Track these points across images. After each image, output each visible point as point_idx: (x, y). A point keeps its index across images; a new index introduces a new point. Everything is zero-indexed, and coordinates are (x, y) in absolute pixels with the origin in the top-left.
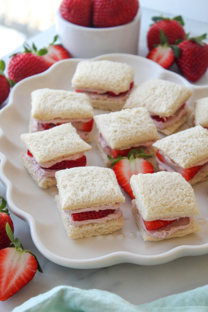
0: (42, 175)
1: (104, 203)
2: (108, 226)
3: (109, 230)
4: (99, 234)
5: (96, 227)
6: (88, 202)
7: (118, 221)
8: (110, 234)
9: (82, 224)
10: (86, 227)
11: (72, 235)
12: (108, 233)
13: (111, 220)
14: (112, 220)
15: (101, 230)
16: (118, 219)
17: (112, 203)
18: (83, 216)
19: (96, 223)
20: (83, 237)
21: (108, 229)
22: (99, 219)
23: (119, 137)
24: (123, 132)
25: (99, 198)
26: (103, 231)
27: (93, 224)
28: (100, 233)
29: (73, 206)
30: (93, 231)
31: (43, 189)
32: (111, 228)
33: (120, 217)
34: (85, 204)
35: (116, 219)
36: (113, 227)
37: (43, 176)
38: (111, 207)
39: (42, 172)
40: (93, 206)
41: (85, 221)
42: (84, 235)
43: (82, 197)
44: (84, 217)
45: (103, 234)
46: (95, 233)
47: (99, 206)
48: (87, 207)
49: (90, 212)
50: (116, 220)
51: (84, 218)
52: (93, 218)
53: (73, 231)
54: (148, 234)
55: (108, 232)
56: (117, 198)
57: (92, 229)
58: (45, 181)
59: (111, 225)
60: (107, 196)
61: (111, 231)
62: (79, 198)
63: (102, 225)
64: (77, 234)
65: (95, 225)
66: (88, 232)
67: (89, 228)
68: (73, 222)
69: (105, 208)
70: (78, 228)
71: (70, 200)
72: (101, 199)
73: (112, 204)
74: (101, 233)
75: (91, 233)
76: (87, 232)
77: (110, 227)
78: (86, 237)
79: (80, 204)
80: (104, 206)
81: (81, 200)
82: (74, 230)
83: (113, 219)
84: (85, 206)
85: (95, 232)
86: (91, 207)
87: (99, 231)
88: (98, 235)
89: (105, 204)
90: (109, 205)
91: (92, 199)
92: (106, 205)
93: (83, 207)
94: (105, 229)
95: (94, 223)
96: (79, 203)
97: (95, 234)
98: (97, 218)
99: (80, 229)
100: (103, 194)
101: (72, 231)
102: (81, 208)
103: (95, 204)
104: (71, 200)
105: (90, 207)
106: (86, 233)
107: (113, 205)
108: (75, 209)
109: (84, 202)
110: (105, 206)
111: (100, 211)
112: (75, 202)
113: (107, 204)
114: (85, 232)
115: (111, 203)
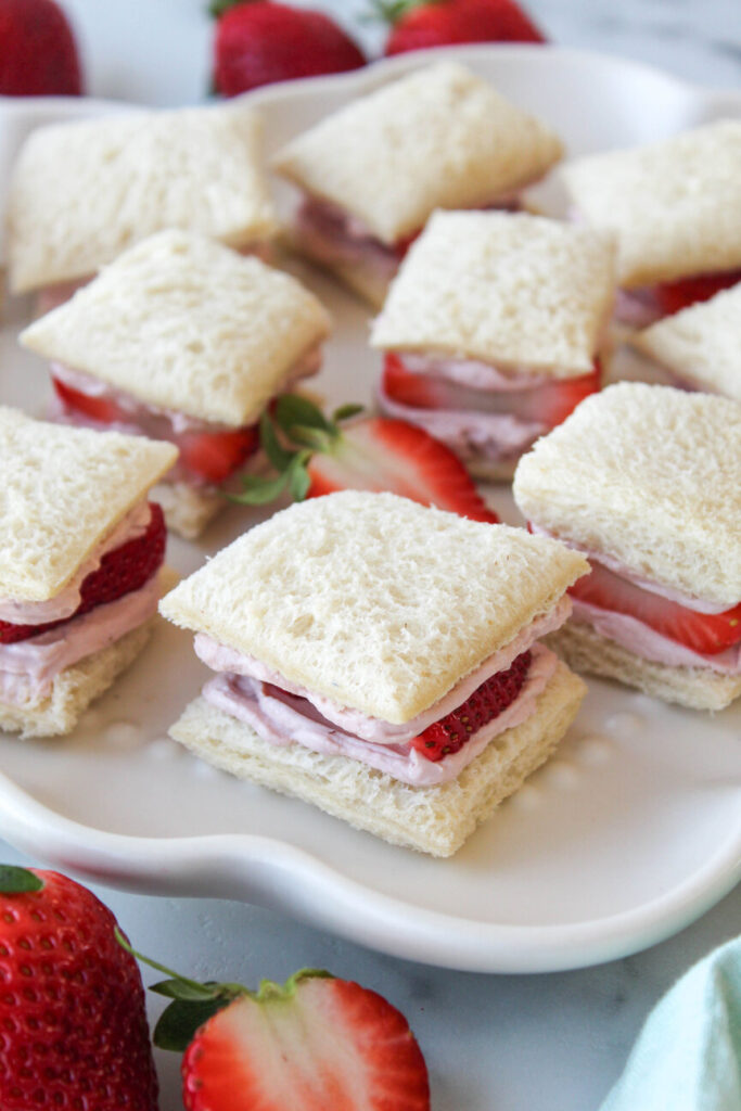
0: (33, 672)
1: (528, 610)
2: (547, 724)
3: (547, 744)
4: (521, 782)
5: (514, 748)
6: (475, 635)
7: (564, 680)
8: (551, 759)
10: (483, 770)
12: (545, 760)
14: (548, 691)
16: (560, 678)
17: (554, 599)
18: (466, 719)
19: (510, 730)
20: (475, 827)
21: (545, 738)
23: (231, 364)
24: (227, 336)
25: (501, 598)
27: (497, 744)
28: (523, 773)
29: (433, 681)
30: (506, 776)
34: (472, 652)
35: (553, 678)
38: (554, 617)
39: (25, 660)
40: (500, 646)
41: (473, 738)
42: (478, 813)
43: (443, 627)
44: (468, 724)
46: (508, 785)
47: (519, 635)
48: (482, 663)
50: (554, 681)
51: (469, 728)
52: (492, 715)
53: (448, 814)
54: (716, 672)
55: (543, 757)
56: (558, 564)
59: (554, 715)
60: (523, 574)
61: (552, 744)
62: (431, 635)
63: (528, 728)
64: (463, 819)
65: (510, 739)
67: (498, 765)
68: (438, 767)
69: (534, 633)
70: (459, 791)
72: (510, 600)
73: (555, 604)
74: (525, 775)
76: (486, 792)
77: (551, 724)
79: (452, 661)
80: (531, 625)
81: (444, 639)
82: (449, 809)
83: (548, 686)
84: (475, 660)
85: (510, 779)
86: (494, 654)
87: (519, 764)
88: (517, 787)
89: (535, 613)
91: (483, 616)
92: (537, 618)
93: (469, 672)
94: (537, 743)
95: (500, 735)
96: (448, 658)
97: (510, 790)
98: (504, 706)
99: (464, 790)
100: (505, 574)
101: (439, 817)
103: (502, 635)
104: (407, 659)
105: (489, 658)
106: (485, 801)
109: (461, 643)
110: (535, 626)
111: (517, 659)
112: (431, 663)
113: (541, 612)
114: (480, 800)
115: (550, 598)
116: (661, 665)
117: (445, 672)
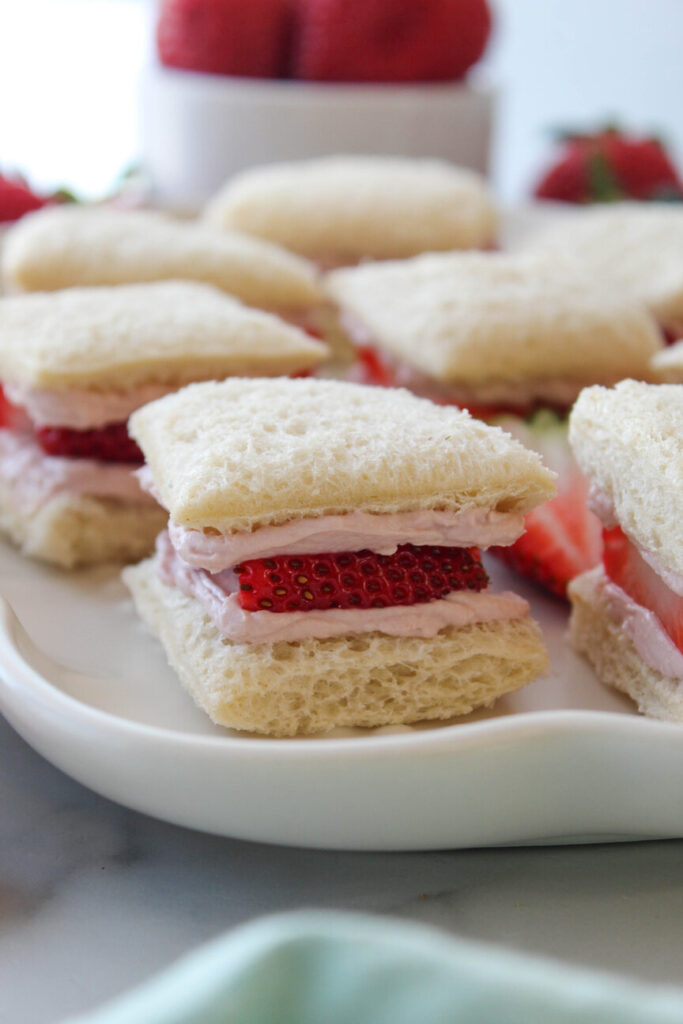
1: (431, 492)
2: (451, 661)
3: (455, 694)
4: (397, 718)
5: (377, 657)
6: (333, 478)
7: (511, 634)
9: (295, 635)
10: (319, 655)
11: (230, 698)
12: (447, 714)
13: (469, 626)
14: (475, 629)
15: (405, 687)
16: (507, 629)
17: (479, 498)
18: (303, 580)
19: (381, 635)
20: (294, 726)
21: (448, 683)
22: (399, 610)
25: (399, 462)
26: (416, 697)
27: (356, 642)
28: (404, 708)
29: (246, 498)
30: (362, 689)
31: (51, 567)
32: (466, 676)
33: (517, 621)
34: (316, 492)
35: (496, 622)
36: (478, 674)
37: (58, 489)
38: (472, 521)
39: (49, 474)
40: (365, 507)
41: (315, 613)
42: (306, 711)
43: (300, 456)
44: (305, 588)
45: (416, 716)
46: (368, 707)
47: (401, 512)
48: (329, 513)
49: (344, 558)
50: (495, 626)
51: (309, 596)
52: (357, 603)
53: (237, 679)
55: (446, 708)
57: (353, 673)
58: (68, 512)
59: (466, 655)
60: (450, 455)
61: (464, 699)
62: (277, 459)
63: (414, 648)
64: (263, 693)
66: (324, 696)
67: (339, 659)
68: (243, 615)
69: (438, 527)
70: (268, 658)
71: (223, 471)
72: (411, 469)
73: (478, 505)
74: (410, 713)
75: (344, 702)
76: (321, 687)
77: (458, 668)
78: (312, 724)
79: (285, 490)
80: (432, 511)
81: (292, 465)
82: (246, 674)
83: (479, 624)
84: (317, 503)
85: (372, 700)
86: (353, 511)
87: (395, 690)
88: (386, 718)
89: (440, 498)
90: (464, 508)
91: (355, 467)
92: (441, 508)
93: (303, 511)
94: (431, 680)
95: (366, 634)
96: (280, 485)
97: (373, 717)
98: (384, 604)
99: (278, 663)
100: (425, 447)
101: (229, 674)
102: (293, 517)
103: (375, 497)
104: (232, 467)
105: (344, 513)
106: (319, 702)
107: (487, 510)
108: (256, 518)
109: (309, 480)
110: (440, 518)
111: (406, 548)
112: (254, 479)
113: (451, 502)
114: (307, 693)
115: (473, 494)
116: (658, 674)
117: (267, 496)
